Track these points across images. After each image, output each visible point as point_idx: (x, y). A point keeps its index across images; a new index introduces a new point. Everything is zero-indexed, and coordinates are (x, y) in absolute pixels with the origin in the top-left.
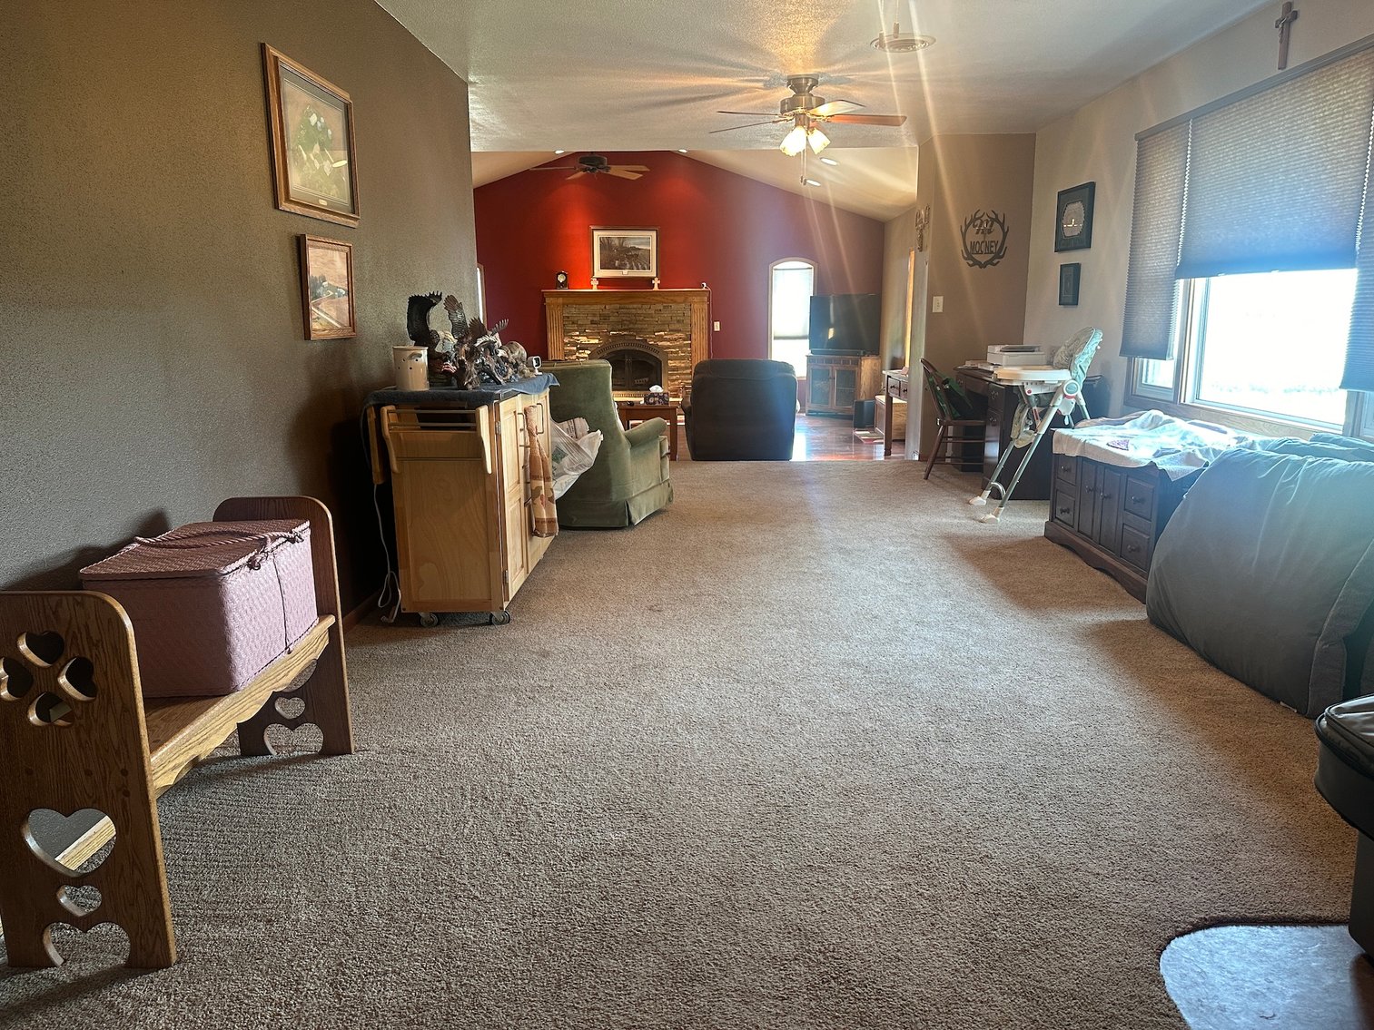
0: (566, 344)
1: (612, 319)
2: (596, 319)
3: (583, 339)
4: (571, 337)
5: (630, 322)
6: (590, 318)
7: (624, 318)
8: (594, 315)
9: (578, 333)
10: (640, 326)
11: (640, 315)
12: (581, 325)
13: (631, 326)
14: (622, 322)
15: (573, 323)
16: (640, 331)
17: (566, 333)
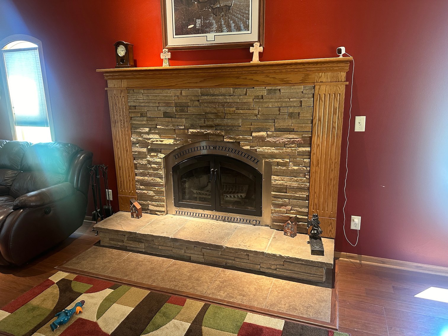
0: (134, 143)
1: (191, 110)
2: (169, 110)
3: (154, 138)
4: (140, 134)
5: (217, 115)
6: (162, 109)
7: (208, 110)
8: (168, 104)
9: (147, 130)
10: (230, 122)
11: (230, 105)
12: (151, 119)
13: (218, 121)
14: (205, 116)
15: (142, 115)
16: (230, 129)
17: (133, 128)
